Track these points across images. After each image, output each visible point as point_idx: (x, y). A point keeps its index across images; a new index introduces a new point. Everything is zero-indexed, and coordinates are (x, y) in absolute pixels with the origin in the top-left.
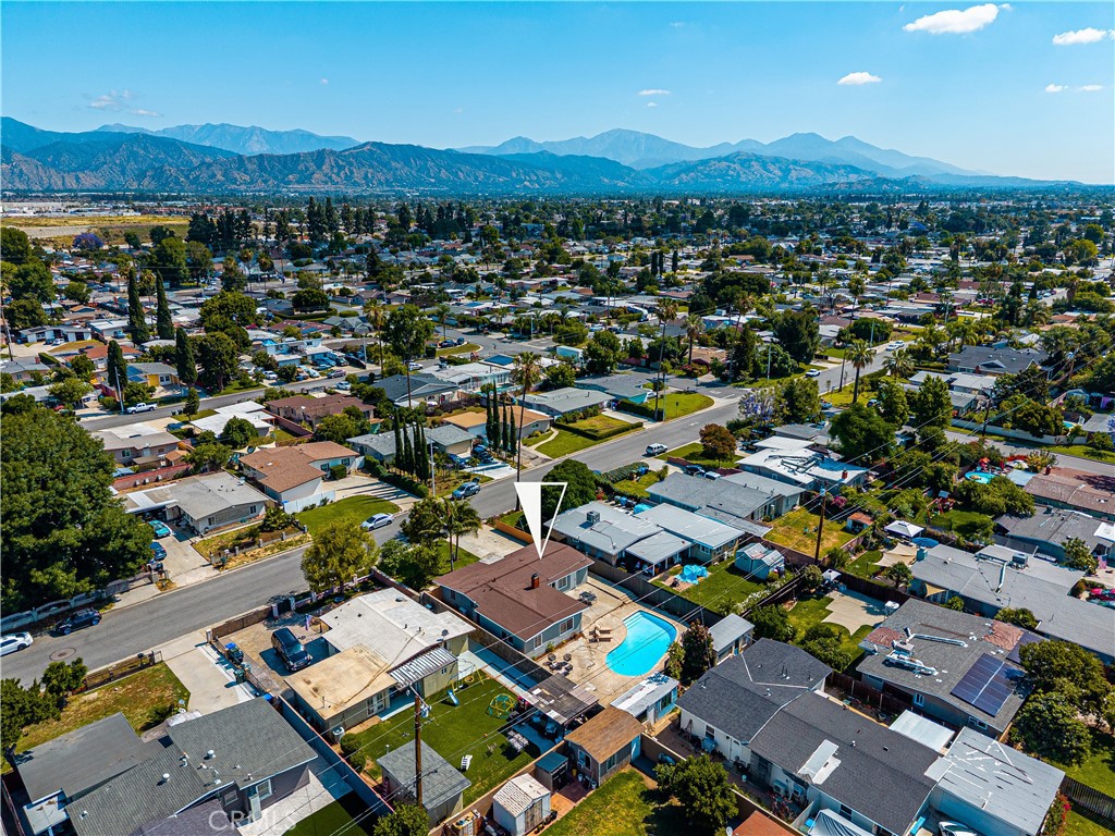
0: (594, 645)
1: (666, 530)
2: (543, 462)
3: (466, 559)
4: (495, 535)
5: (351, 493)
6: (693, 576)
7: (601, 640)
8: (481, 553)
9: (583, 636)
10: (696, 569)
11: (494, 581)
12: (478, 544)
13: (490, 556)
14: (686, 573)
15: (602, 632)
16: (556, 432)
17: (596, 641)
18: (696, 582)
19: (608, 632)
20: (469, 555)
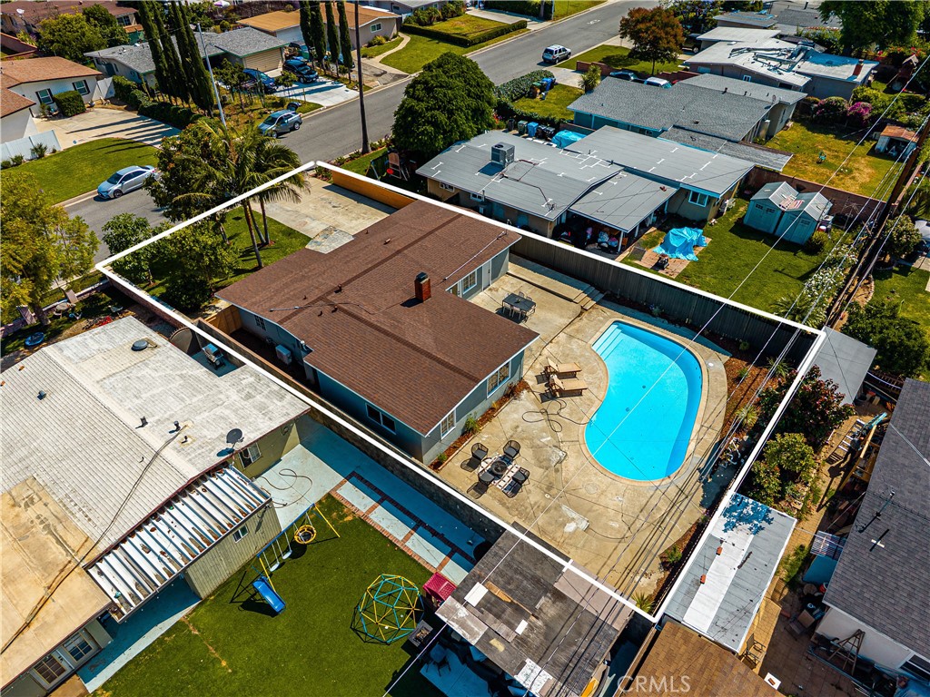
0: (552, 406)
1: (628, 170)
2: (394, 80)
3: (286, 241)
4: (333, 196)
5: (89, 137)
6: (686, 248)
7: (564, 393)
8: (312, 228)
9: (526, 387)
10: (688, 234)
11: (339, 290)
12: (304, 211)
13: (327, 232)
14: (674, 242)
15: (563, 376)
16: (407, 39)
17: (554, 397)
18: (692, 257)
19: (572, 375)
20: (290, 233)
